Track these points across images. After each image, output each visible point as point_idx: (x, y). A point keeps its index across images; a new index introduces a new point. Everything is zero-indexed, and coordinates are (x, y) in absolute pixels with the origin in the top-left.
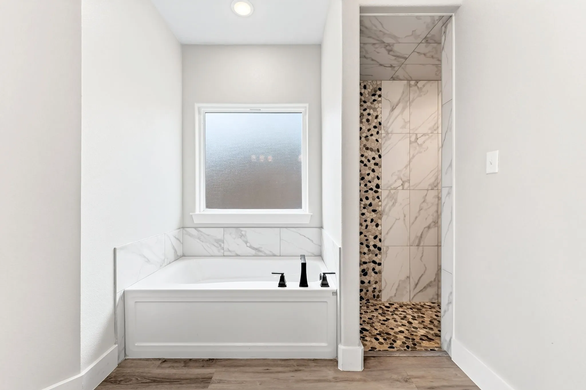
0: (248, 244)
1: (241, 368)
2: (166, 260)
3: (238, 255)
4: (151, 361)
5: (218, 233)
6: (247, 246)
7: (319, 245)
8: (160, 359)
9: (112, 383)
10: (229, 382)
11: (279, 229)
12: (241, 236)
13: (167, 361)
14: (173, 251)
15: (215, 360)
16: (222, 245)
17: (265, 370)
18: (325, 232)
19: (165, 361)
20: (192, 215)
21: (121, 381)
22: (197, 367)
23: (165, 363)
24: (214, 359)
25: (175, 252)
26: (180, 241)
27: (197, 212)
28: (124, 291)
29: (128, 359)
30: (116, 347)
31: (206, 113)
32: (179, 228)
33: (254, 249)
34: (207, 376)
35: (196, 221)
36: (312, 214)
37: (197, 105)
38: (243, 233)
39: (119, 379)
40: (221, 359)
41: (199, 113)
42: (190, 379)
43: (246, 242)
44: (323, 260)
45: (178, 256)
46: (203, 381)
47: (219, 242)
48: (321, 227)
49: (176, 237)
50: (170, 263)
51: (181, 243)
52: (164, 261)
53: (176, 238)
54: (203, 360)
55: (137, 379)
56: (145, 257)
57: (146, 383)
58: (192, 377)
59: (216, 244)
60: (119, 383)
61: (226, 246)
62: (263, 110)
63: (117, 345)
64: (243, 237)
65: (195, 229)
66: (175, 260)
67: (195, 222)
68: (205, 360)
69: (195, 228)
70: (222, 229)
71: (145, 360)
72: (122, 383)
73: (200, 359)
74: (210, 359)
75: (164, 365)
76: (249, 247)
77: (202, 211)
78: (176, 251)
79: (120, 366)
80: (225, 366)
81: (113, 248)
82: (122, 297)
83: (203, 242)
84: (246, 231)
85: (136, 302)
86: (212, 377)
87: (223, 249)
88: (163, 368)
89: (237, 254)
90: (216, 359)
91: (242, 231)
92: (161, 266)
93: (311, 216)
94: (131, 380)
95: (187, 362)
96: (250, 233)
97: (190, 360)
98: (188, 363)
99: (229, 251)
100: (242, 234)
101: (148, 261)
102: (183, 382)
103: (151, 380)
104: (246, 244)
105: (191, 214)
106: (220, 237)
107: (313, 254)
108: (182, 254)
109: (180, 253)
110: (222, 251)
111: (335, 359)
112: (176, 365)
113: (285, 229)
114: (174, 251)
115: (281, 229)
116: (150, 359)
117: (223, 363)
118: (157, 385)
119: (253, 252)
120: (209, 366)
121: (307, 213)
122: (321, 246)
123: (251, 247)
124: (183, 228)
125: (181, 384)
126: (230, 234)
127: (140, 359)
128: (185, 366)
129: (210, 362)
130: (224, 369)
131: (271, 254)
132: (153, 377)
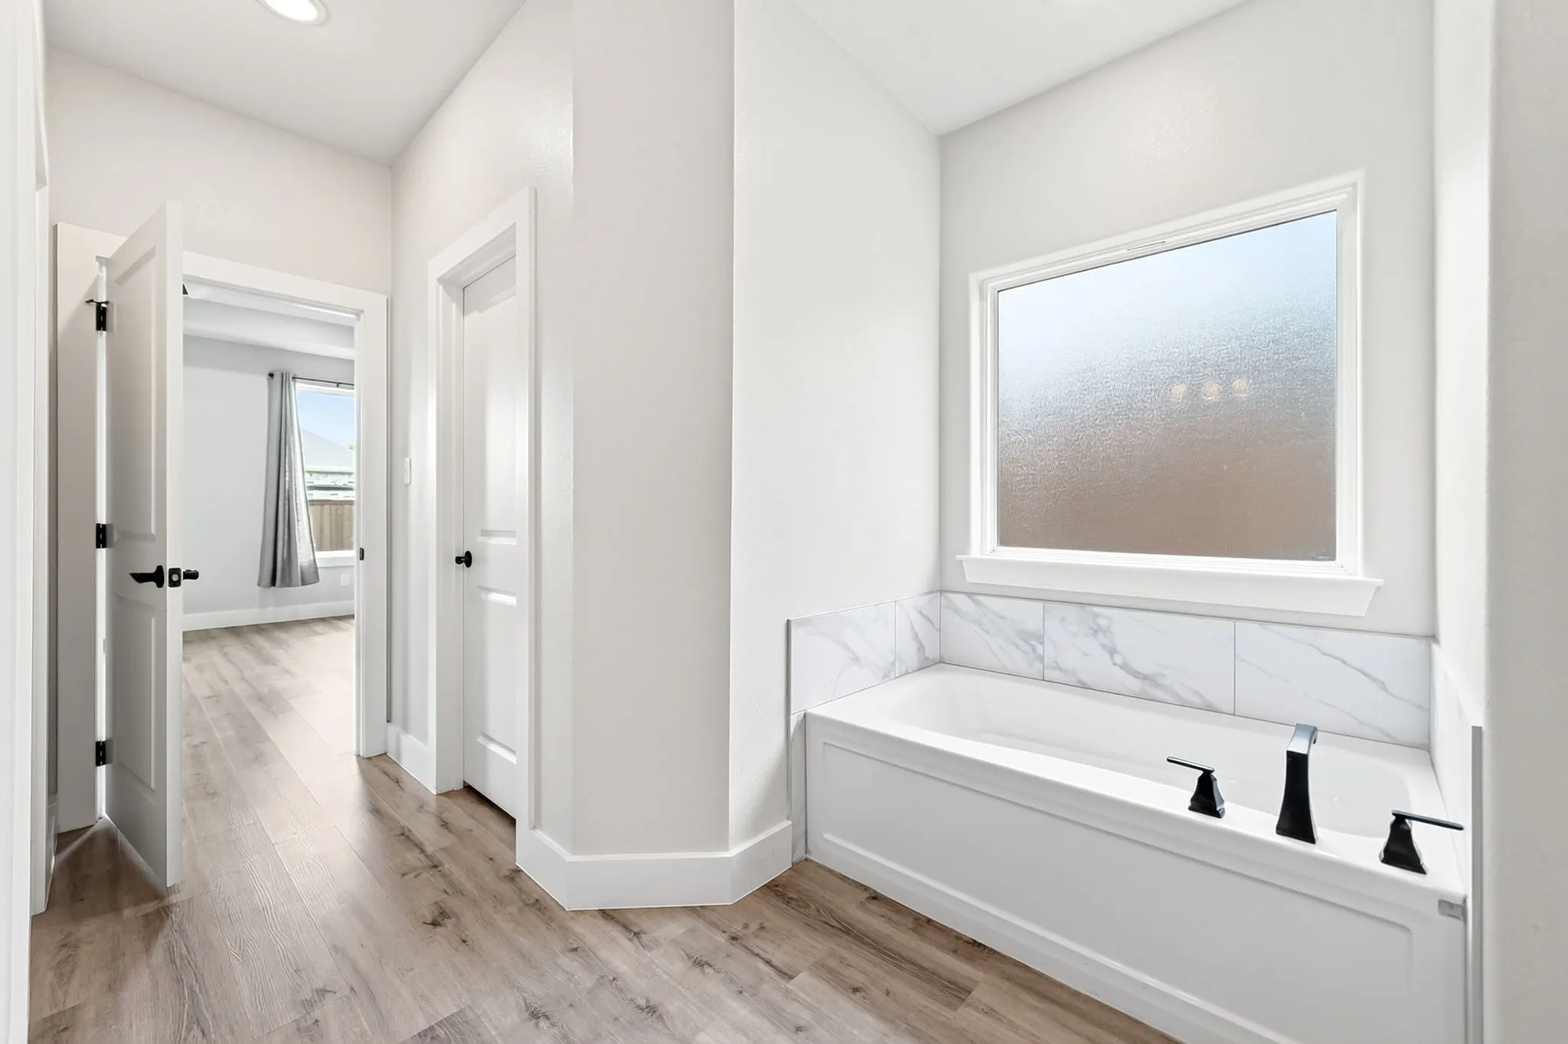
0: (1118, 659)
1: (1056, 1008)
2: (897, 664)
3: (1084, 686)
4: (850, 884)
5: (1029, 615)
6: (1115, 664)
7: (1419, 707)
8: (866, 888)
9: (777, 895)
10: (1012, 1026)
11: (1231, 623)
12: (1096, 631)
13: (878, 900)
14: (914, 646)
15: (986, 951)
16: (1040, 648)
18: (1443, 656)
19: (876, 897)
20: (961, 562)
21: (792, 899)
22: (940, 947)
23: (875, 901)
24: (984, 946)
25: (919, 649)
26: (933, 624)
27: (975, 552)
28: (805, 715)
29: (812, 861)
30: (790, 825)
31: (1000, 293)
32: (930, 593)
33: (1136, 674)
34: (960, 981)
35: (972, 577)
36: (1382, 581)
37: (974, 279)
38: (1103, 622)
39: (790, 895)
40: (1005, 957)
41: (982, 296)
42: (922, 968)
43: (1112, 652)
44: (1433, 765)
45: (926, 659)
46: (946, 987)
47: (1031, 638)
48: (1433, 637)
49: (923, 612)
50: (907, 673)
51: (937, 630)
52: (893, 664)
53: (922, 614)
54: (959, 937)
55: (819, 911)
56: (848, 648)
57: (833, 927)
58: (926, 964)
59: (1021, 643)
60: (788, 902)
61: (1049, 652)
62: (1171, 241)
63: (790, 822)
64: (1100, 634)
65: (969, 597)
66: (920, 669)
67: (968, 579)
68: (961, 939)
69: (970, 595)
70: (1040, 605)
71: (837, 877)
72: (793, 904)
73: (952, 930)
74: (975, 943)
75: (873, 906)
76: (1121, 667)
77: (988, 552)
78: (921, 647)
79: (796, 867)
80: (1009, 979)
81: (786, 621)
82: (800, 726)
83: (987, 632)
84: (1108, 618)
85: (825, 743)
86: (972, 990)
87: (1041, 659)
88: (869, 911)
89: (1080, 681)
90: (991, 949)
91: (1097, 616)
92: (885, 676)
93: (1378, 588)
94: (808, 907)
95: (923, 924)
96: (1123, 626)
97: (929, 921)
98: (922, 926)
99: (1059, 668)
100: (1098, 625)
101: (856, 660)
102: (903, 966)
103: (843, 926)
104: (1112, 657)
105: (959, 557)
106: (1033, 625)
107: (1387, 735)
108: (938, 659)
109: (932, 653)
110: (1039, 666)
112: (895, 917)
113: (1255, 626)
114: (919, 646)
115: (1237, 624)
116: (849, 879)
117: (1008, 968)
118: (853, 943)
119: (1135, 685)
120: (969, 959)
121: (1360, 576)
122: (1427, 709)
123: (1125, 667)
124: (941, 591)
125: (897, 966)
126: (1063, 620)
127: (831, 871)
128: (914, 930)
129: (975, 950)
130: (1006, 985)
131: (1197, 700)
132: (847, 923)
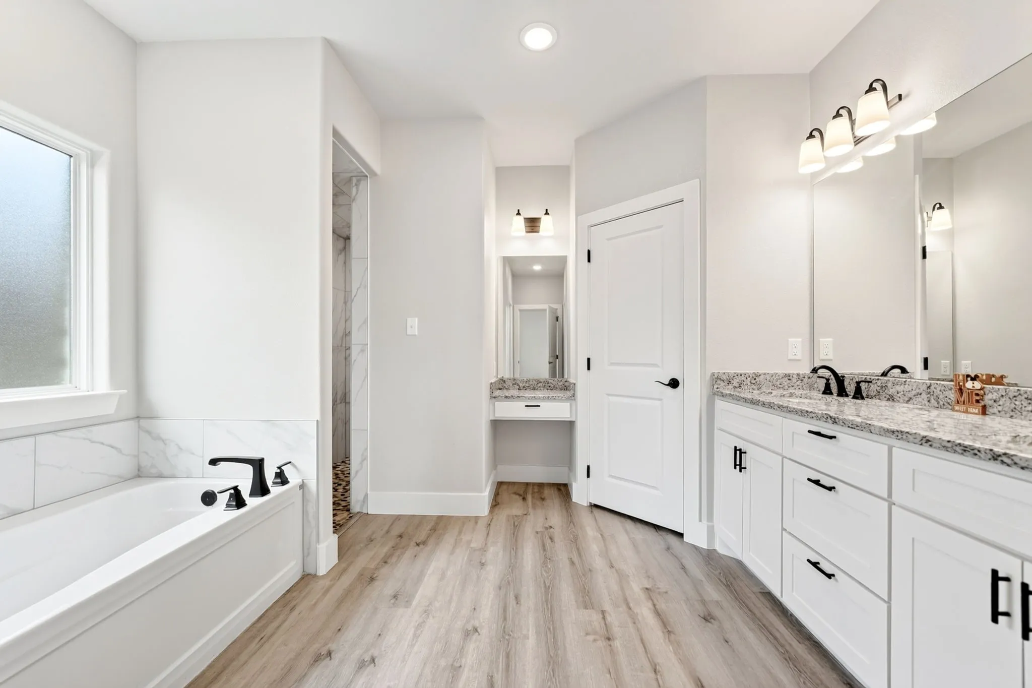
7: (134, 456)
11: (32, 439)
17: (260, 641)
48: (139, 417)
93: (121, 395)
107: (121, 477)
111: (303, 575)
122: (137, 456)
131: (2, 512)
